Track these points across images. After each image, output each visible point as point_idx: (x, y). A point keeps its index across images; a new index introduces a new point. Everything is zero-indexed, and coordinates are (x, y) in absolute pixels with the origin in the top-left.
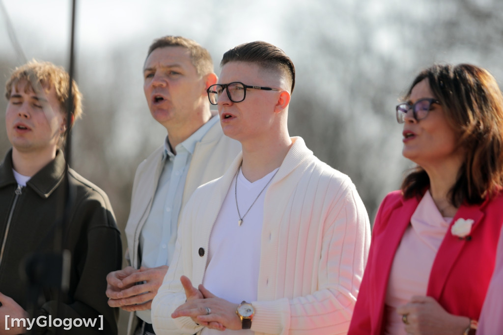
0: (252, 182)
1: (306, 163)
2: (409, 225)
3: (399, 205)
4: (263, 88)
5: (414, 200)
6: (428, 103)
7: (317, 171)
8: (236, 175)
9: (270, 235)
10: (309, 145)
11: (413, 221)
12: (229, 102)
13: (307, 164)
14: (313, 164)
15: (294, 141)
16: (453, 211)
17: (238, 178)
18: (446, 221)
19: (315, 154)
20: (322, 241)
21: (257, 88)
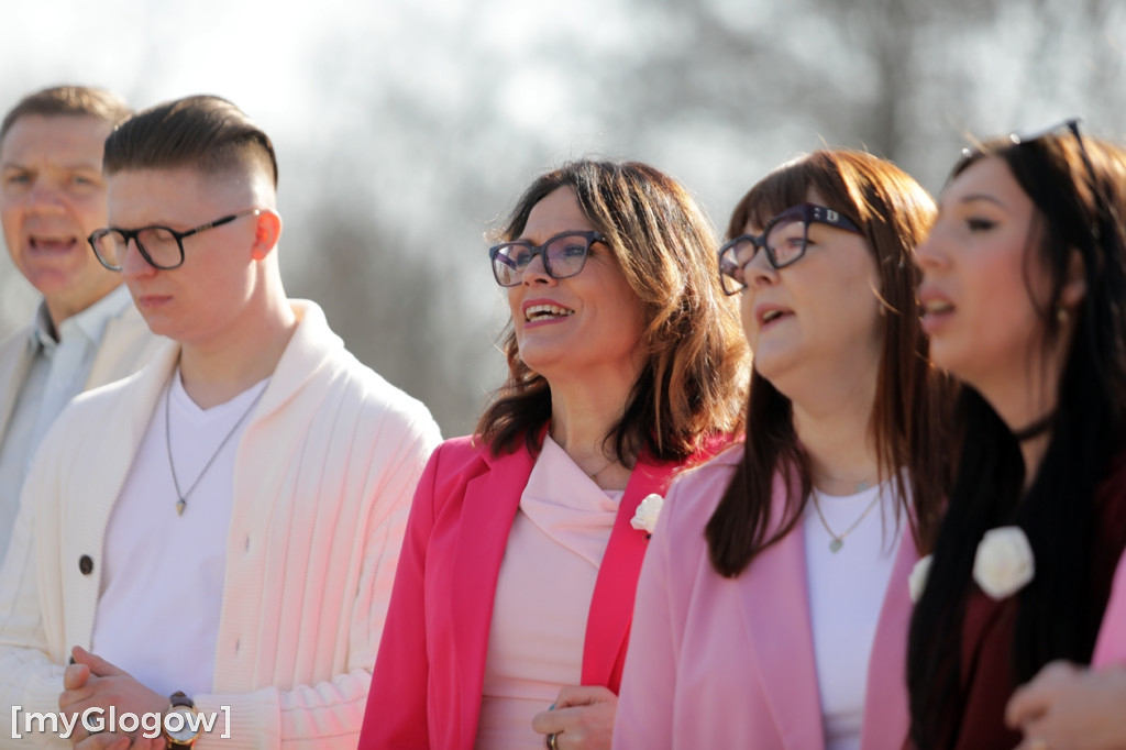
0: (204, 408)
1: (328, 370)
2: (518, 510)
3: (481, 469)
4: (216, 224)
5: (521, 456)
6: (582, 241)
7: (352, 390)
8: (167, 384)
9: (248, 540)
10: (335, 325)
11: (526, 501)
12: (149, 270)
13: (332, 374)
14: (344, 375)
15: (300, 313)
16: (619, 475)
17: (172, 396)
18: (612, 497)
19: (348, 347)
20: (363, 557)
21: (203, 228)
